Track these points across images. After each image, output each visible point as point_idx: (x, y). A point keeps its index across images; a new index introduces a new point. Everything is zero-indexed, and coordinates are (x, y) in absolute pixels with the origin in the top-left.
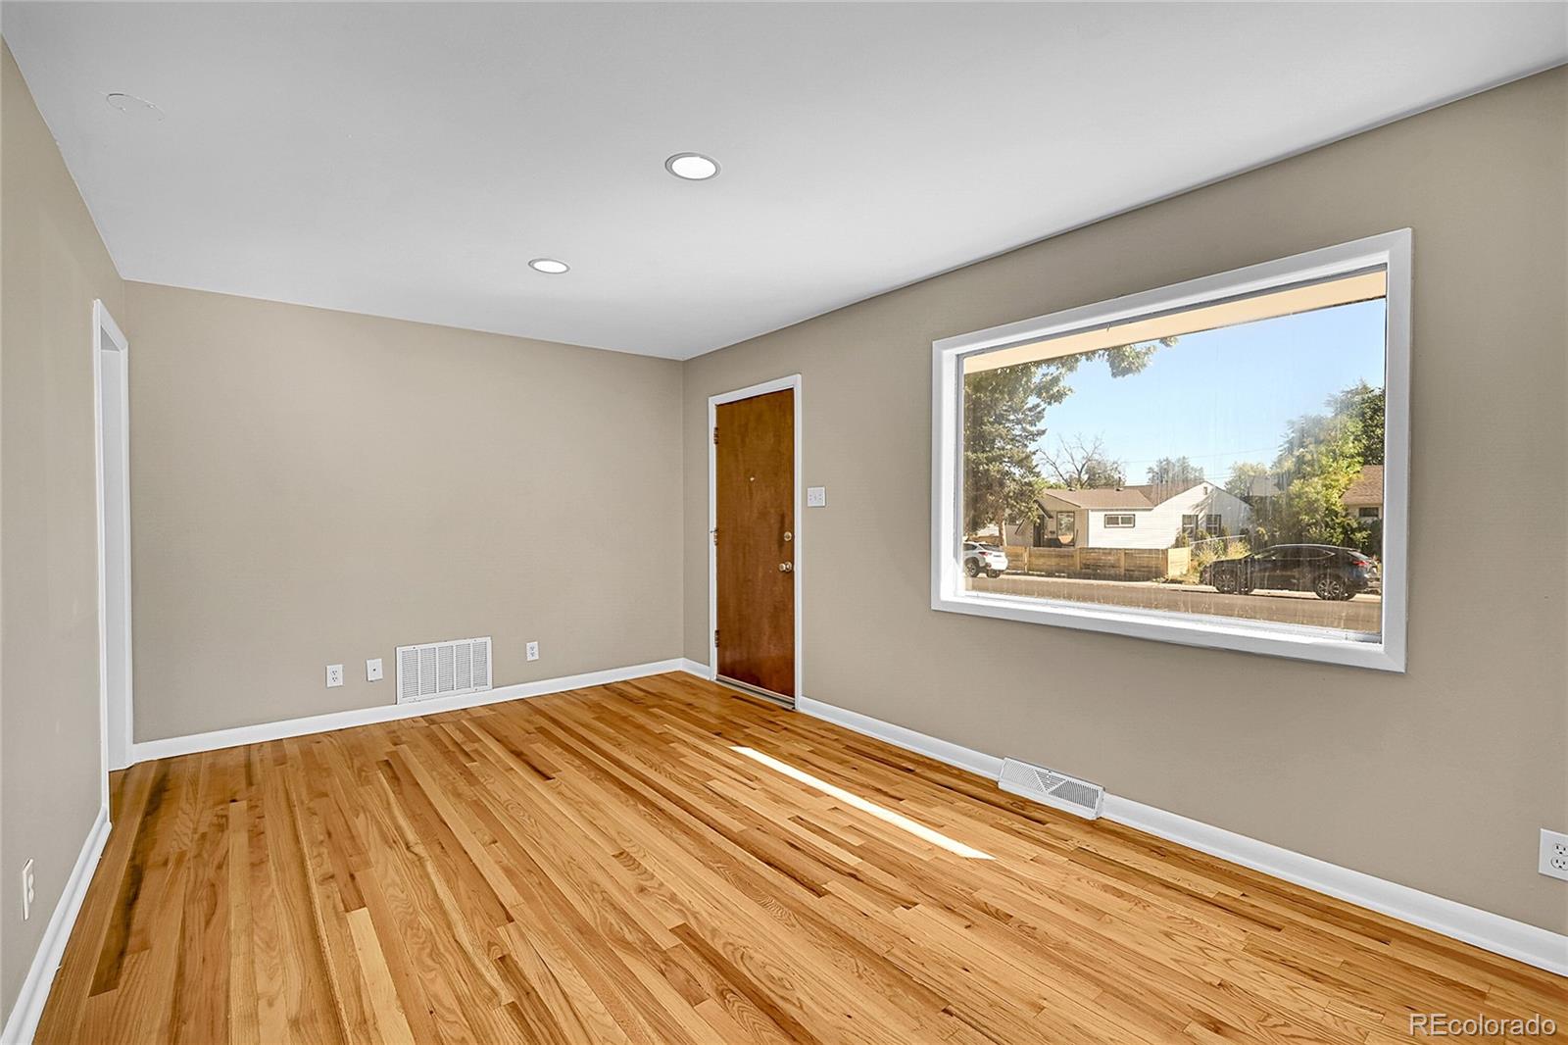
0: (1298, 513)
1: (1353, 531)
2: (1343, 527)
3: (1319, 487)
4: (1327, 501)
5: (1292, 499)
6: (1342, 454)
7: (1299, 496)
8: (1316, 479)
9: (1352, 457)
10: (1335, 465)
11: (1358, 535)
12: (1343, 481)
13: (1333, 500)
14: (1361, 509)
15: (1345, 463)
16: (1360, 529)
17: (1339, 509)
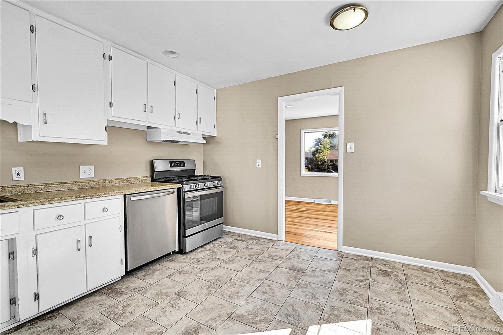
0: (318, 162)
1: (329, 166)
2: (327, 165)
3: (322, 156)
4: (324, 159)
5: (317, 158)
6: (326, 148)
7: (318, 157)
8: (321, 153)
9: (328, 148)
10: (325, 150)
11: (330, 167)
12: (327, 154)
13: (325, 159)
14: (330, 161)
15: (327, 150)
16: (330, 166)
17: (326, 161)
